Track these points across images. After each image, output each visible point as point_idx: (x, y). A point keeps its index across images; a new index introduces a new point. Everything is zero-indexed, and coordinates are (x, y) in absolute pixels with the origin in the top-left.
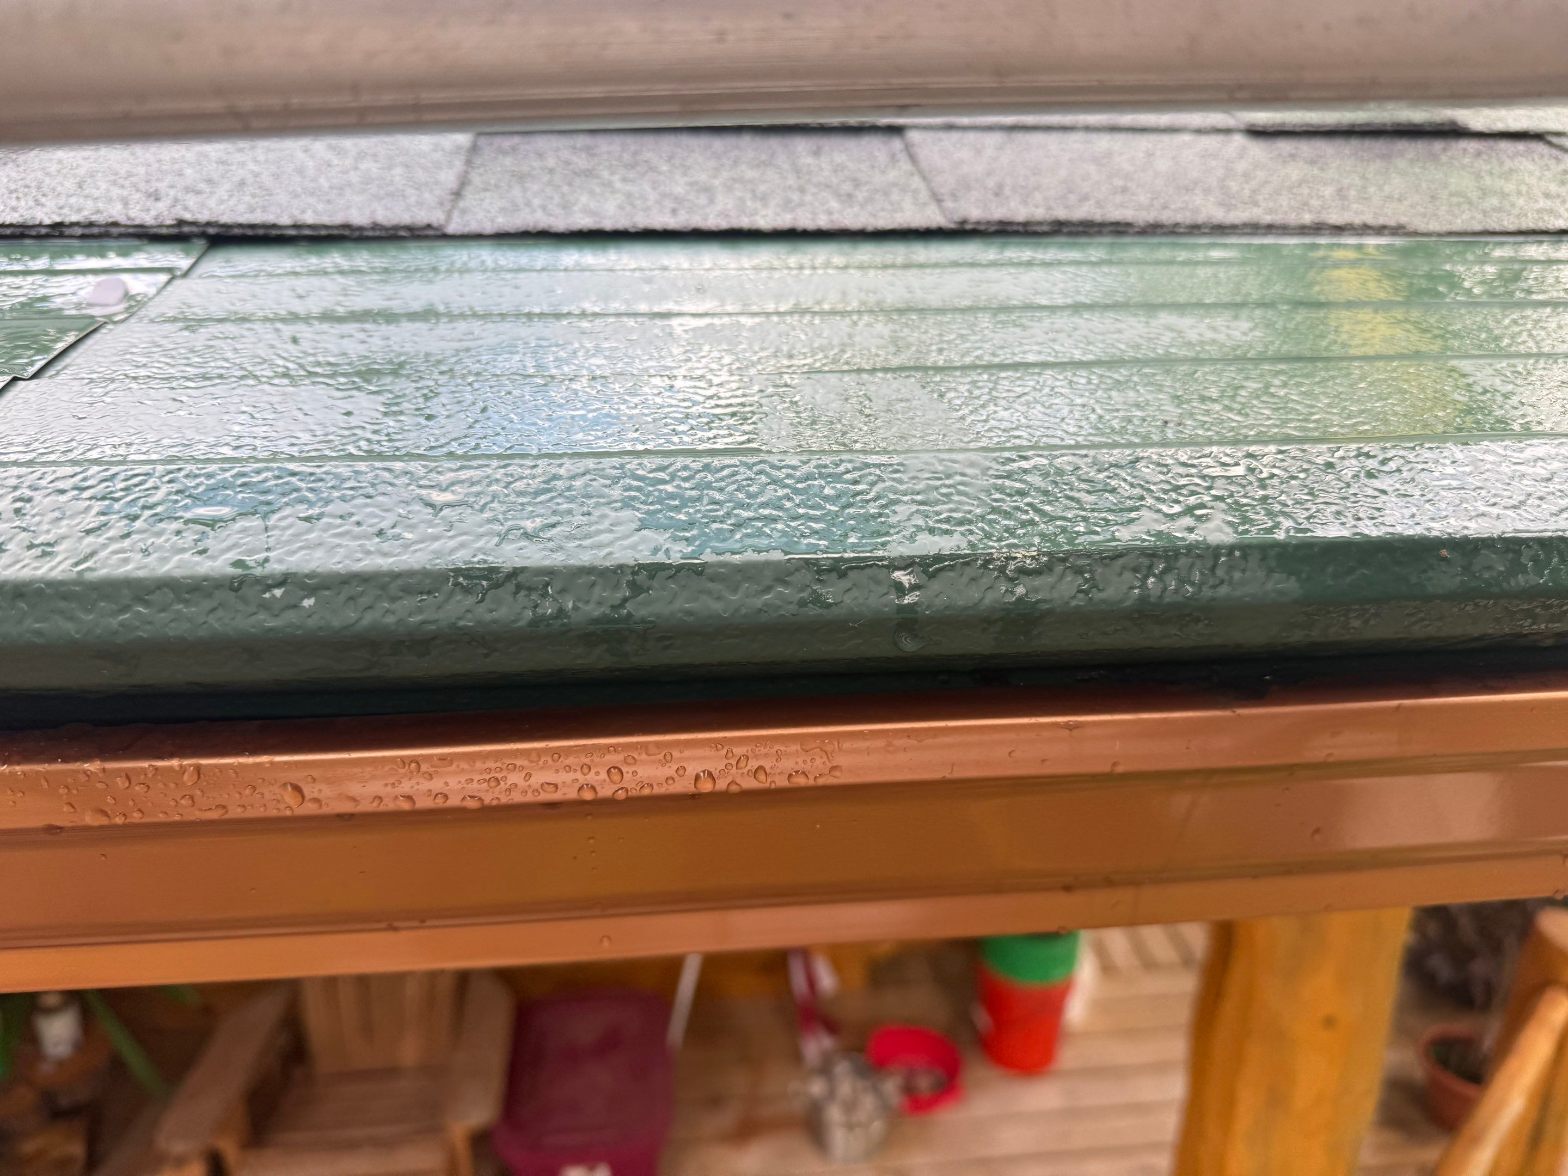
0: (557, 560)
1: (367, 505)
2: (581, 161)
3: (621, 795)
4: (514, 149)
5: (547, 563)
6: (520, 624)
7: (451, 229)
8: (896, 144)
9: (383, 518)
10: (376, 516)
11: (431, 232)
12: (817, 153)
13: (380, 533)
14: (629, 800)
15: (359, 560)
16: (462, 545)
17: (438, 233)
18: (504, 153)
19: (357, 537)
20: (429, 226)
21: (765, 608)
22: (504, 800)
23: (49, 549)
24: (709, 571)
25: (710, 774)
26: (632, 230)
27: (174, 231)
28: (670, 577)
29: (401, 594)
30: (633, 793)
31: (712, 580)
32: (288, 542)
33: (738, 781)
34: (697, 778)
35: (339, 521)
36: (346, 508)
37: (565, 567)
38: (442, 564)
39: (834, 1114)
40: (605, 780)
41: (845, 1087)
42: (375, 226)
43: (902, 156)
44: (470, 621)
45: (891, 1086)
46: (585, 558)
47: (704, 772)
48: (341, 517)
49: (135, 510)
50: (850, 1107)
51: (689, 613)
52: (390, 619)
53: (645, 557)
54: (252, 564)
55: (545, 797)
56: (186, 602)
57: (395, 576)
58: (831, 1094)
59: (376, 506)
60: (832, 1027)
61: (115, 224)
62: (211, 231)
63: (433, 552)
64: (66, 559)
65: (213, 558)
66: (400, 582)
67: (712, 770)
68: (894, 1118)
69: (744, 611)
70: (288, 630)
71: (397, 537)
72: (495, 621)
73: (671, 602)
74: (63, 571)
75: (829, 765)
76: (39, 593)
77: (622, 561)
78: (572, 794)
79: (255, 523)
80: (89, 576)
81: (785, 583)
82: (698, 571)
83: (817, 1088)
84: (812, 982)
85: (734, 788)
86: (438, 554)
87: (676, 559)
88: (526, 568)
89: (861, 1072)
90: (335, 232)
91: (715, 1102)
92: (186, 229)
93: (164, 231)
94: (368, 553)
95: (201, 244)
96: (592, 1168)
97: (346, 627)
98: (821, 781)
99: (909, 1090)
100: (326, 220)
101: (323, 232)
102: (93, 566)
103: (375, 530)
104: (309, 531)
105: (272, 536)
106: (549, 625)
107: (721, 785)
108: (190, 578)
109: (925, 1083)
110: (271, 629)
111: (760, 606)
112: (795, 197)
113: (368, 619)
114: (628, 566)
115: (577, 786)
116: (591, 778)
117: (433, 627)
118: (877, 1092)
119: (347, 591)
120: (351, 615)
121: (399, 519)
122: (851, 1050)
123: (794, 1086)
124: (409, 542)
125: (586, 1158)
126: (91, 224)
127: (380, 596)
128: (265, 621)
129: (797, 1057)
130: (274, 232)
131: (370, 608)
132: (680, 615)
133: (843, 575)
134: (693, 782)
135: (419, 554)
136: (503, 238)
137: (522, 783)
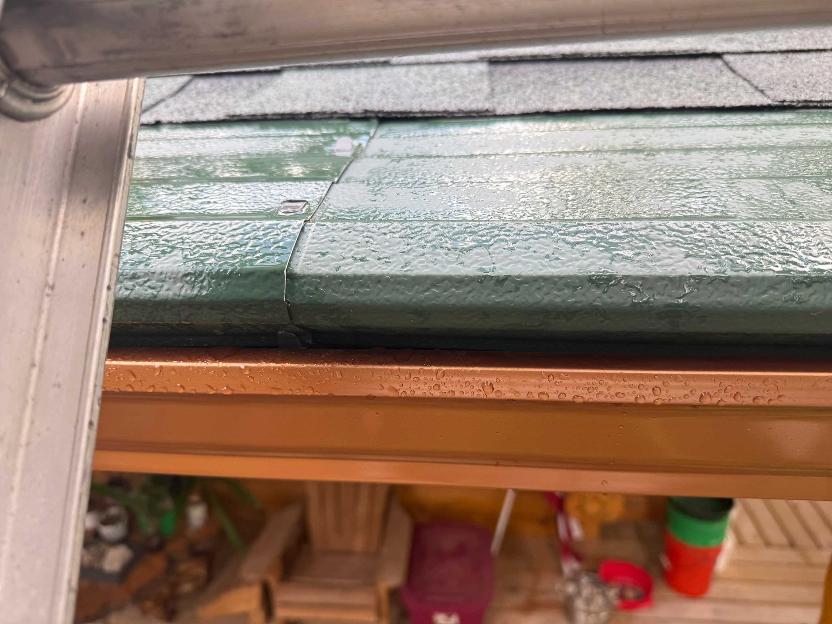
0: (645, 272)
1: (536, 243)
2: (547, 78)
3: (659, 402)
4: (510, 72)
5: (640, 273)
6: (626, 305)
7: (499, 112)
8: (719, 63)
9: (547, 250)
10: (543, 248)
11: (488, 114)
12: (675, 68)
13: (547, 257)
14: (663, 405)
15: (541, 269)
16: (592, 264)
17: (492, 114)
18: (504, 75)
19: (536, 258)
20: (487, 111)
21: (763, 302)
22: (595, 399)
23: (388, 260)
24: (731, 281)
25: (709, 395)
26: (594, 109)
27: (364, 115)
28: (709, 283)
29: (563, 287)
30: (667, 402)
31: (733, 285)
32: (502, 260)
33: (724, 399)
34: (702, 396)
35: (525, 250)
36: (526, 244)
37: (651, 276)
38: (583, 273)
39: (580, 604)
40: (650, 394)
41: (586, 591)
42: (460, 111)
43: (725, 69)
44: (599, 303)
45: (612, 593)
46: (659, 272)
47: (705, 393)
48: (525, 248)
49: (423, 242)
50: (589, 601)
51: (720, 303)
52: (558, 300)
53: (695, 272)
54: (488, 270)
55: (617, 400)
56: (457, 288)
57: (561, 278)
58: (579, 593)
59: (541, 244)
60: (579, 558)
61: (335, 113)
62: (380, 115)
63: (578, 266)
64: (398, 265)
65: (468, 266)
66: (563, 281)
67: (711, 392)
68: (613, 610)
69: (751, 303)
70: (507, 303)
71: (557, 259)
72: (613, 303)
73: (709, 297)
74: (397, 271)
75: (778, 394)
76: (388, 280)
77: (681, 274)
78: (632, 399)
79: (483, 251)
80: (409, 273)
81: (776, 289)
82: (727, 280)
83: (571, 589)
84: (569, 531)
85: (722, 403)
86: (580, 268)
87: (712, 274)
88: (629, 275)
89: (595, 583)
90: (440, 115)
91: (514, 589)
92: (368, 115)
93: (359, 116)
94: (544, 266)
95: (375, 122)
96: (450, 615)
97: (536, 303)
98: (772, 403)
99: (621, 596)
100: (434, 109)
101: (435, 115)
102: (411, 269)
103: (544, 255)
104: (511, 255)
105: (493, 257)
106: (641, 307)
107: (715, 401)
108: (459, 276)
109: (630, 594)
110: (498, 302)
111: (760, 301)
112: (676, 92)
113: (547, 300)
114: (686, 277)
115: (635, 395)
116: (644, 392)
117: (580, 305)
118: (604, 595)
119: (537, 285)
120: (539, 296)
121: (555, 250)
122: (591, 571)
123: (558, 586)
124: (564, 261)
125: (447, 610)
126: (324, 113)
127: (553, 288)
128: (495, 298)
129: (560, 571)
130: (411, 115)
131: (548, 294)
132: (715, 304)
133: (808, 286)
134: (699, 398)
135: (570, 267)
136: (525, 116)
137: (605, 392)
